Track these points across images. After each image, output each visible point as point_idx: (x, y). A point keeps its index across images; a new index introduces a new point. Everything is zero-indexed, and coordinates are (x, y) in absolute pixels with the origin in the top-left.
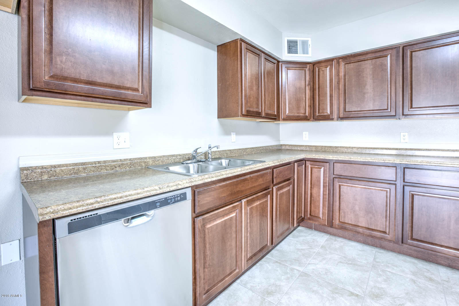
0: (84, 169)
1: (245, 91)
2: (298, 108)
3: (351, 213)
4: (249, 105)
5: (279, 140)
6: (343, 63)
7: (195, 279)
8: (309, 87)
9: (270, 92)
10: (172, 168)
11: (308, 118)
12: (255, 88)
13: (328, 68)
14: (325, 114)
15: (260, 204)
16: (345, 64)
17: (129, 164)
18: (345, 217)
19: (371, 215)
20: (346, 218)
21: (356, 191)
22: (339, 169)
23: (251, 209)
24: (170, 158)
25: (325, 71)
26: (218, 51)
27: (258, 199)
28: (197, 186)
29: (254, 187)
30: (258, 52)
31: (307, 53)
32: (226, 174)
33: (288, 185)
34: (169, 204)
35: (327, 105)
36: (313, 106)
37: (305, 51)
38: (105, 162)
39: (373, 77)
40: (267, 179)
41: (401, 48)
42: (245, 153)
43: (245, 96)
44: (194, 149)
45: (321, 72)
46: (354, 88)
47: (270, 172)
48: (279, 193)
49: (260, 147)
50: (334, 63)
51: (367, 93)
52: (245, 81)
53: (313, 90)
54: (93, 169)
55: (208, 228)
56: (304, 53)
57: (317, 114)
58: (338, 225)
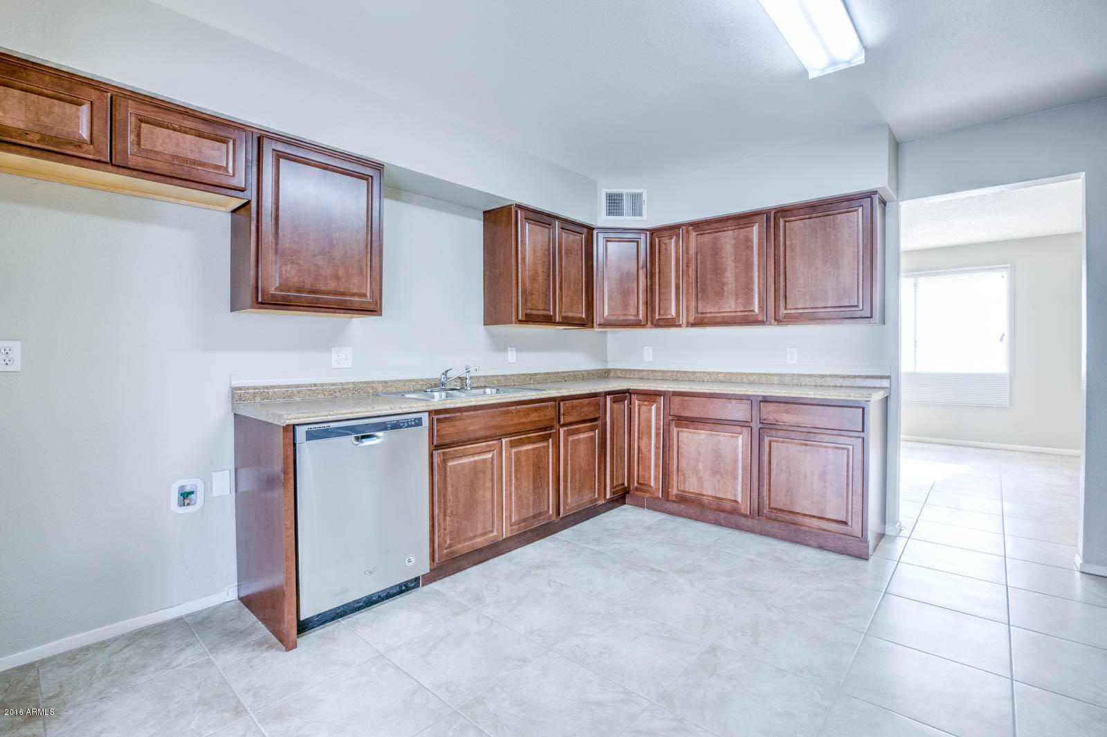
0: (299, 392)
1: (523, 284)
2: (625, 306)
3: (693, 474)
4: (529, 305)
5: (606, 361)
6: (695, 234)
7: (433, 526)
8: (645, 270)
9: (572, 282)
10: (407, 396)
11: (643, 323)
12: (541, 279)
13: (673, 240)
14: (669, 317)
15: (533, 449)
16: (698, 235)
17: (351, 389)
18: (684, 483)
19: (718, 477)
20: (687, 484)
21: (699, 439)
22: (677, 407)
23: (517, 453)
24: (407, 384)
25: (668, 245)
26: (484, 221)
27: (530, 441)
28: (437, 412)
29: (523, 423)
30: (547, 220)
31: (641, 215)
32: (476, 401)
33: (592, 429)
34: (401, 427)
35: (671, 301)
36: (650, 304)
37: (637, 211)
38: (322, 385)
39: (735, 259)
40: (546, 416)
41: (773, 213)
42: (532, 381)
43: (524, 291)
44: (443, 371)
45: (663, 246)
46: (709, 276)
47: (551, 406)
48: (570, 438)
49: (563, 372)
50: (681, 232)
51: (727, 284)
52: (522, 268)
53: (651, 276)
54: (308, 393)
55: (450, 466)
56: (634, 214)
57: (657, 317)
58: (676, 496)
